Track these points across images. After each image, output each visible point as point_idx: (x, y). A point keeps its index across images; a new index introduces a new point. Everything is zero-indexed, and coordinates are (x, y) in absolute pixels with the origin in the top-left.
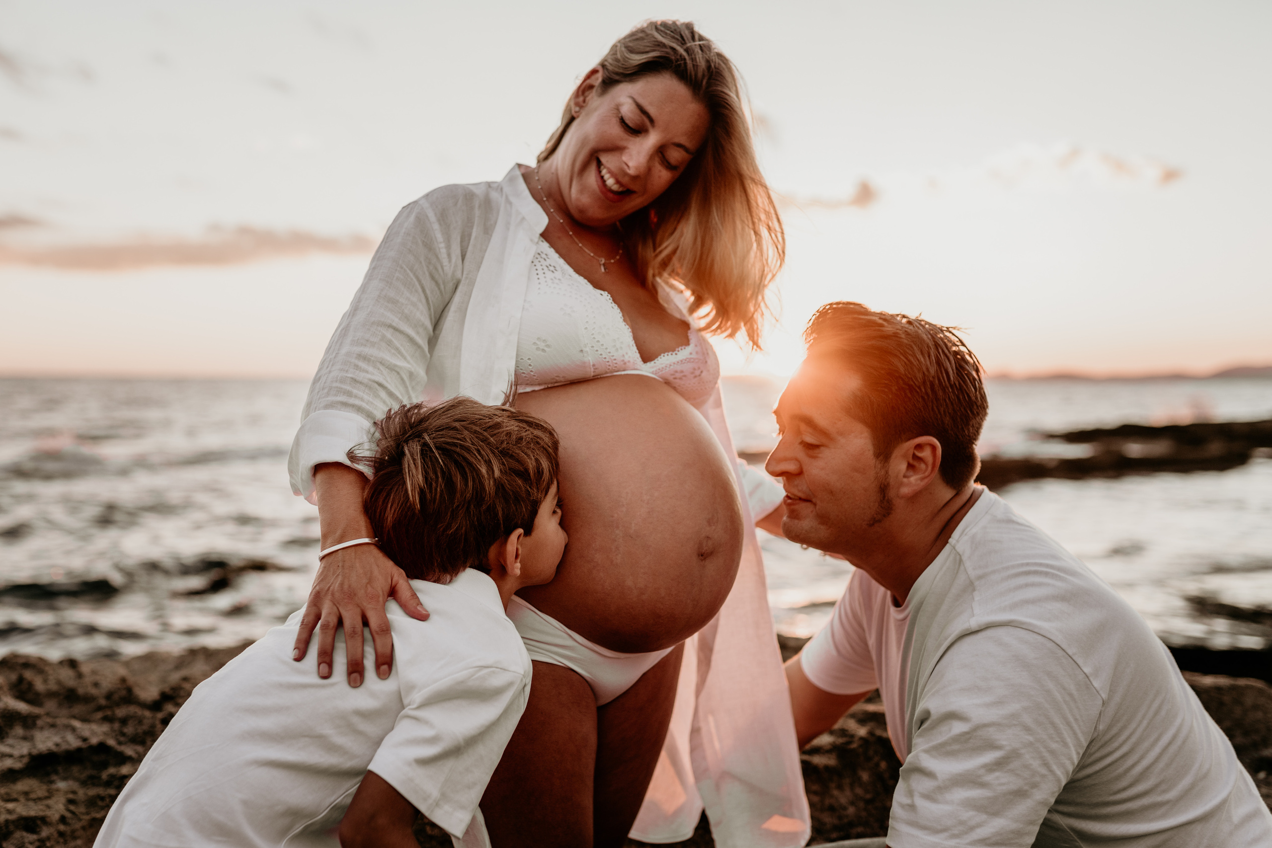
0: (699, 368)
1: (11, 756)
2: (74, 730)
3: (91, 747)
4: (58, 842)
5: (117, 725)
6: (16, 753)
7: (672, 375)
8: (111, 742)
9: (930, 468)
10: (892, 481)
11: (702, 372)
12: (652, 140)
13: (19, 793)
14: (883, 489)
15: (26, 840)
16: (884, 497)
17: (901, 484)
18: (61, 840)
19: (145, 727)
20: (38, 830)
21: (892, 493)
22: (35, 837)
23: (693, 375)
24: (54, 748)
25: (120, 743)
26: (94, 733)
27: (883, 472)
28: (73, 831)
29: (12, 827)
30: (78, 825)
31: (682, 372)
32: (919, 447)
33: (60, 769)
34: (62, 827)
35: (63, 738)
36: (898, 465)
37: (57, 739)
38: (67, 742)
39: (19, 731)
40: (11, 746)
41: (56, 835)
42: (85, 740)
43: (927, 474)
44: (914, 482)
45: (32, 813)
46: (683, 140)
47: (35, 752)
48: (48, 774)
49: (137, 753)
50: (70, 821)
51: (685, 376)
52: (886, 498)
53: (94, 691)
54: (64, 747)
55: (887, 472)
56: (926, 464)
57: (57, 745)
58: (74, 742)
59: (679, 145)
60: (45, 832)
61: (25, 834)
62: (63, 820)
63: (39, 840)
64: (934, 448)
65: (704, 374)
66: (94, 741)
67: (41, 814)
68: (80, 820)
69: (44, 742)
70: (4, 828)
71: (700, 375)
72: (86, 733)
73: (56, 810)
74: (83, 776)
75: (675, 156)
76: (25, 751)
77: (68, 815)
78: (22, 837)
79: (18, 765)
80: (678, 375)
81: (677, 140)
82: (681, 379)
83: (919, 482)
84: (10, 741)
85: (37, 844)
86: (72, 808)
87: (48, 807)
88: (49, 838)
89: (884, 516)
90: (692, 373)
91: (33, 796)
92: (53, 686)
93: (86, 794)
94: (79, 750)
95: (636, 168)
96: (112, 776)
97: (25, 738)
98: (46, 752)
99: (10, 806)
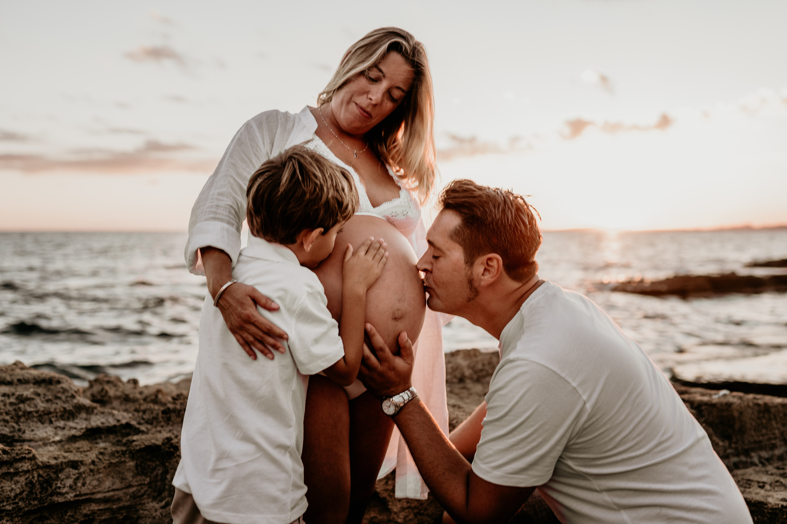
0: (406, 210)
1: (75, 428)
2: (113, 415)
3: (122, 425)
4: (90, 475)
5: (141, 414)
6: (79, 427)
7: (391, 214)
8: (134, 423)
9: (496, 272)
10: (475, 277)
11: (408, 212)
12: (384, 85)
13: (74, 448)
14: (470, 281)
15: (71, 473)
16: (472, 286)
17: (481, 280)
18: (92, 474)
19: (154, 415)
20: (79, 468)
21: (476, 284)
22: (77, 471)
23: (402, 214)
24: (100, 425)
25: (139, 423)
26: (124, 417)
27: (469, 272)
28: (98, 469)
29: (64, 466)
30: (101, 466)
31: (396, 212)
32: (490, 259)
33: (103, 436)
34: (92, 467)
35: (107, 420)
36: (479, 269)
37: (103, 420)
38: (109, 423)
39: (84, 415)
40: (77, 423)
41: (88, 471)
42: (118, 421)
43: (494, 274)
44: (488, 278)
45: (76, 459)
46: (401, 85)
47: (89, 427)
48: (96, 439)
49: (147, 429)
50: (98, 464)
51: (398, 215)
52: (473, 287)
53: (138, 396)
54: (107, 424)
55: (472, 273)
56: (494, 269)
57: (102, 423)
58: (112, 422)
59: (398, 88)
60: (82, 469)
61: (71, 470)
62: (93, 462)
63: (78, 473)
64: (498, 261)
65: (408, 214)
66: (124, 422)
67: (81, 459)
68: (103, 463)
69: (95, 422)
70: (60, 466)
71: (406, 214)
72: (120, 418)
73: (90, 458)
74: (114, 441)
75: (397, 94)
76: (84, 426)
77: (96, 460)
78: (69, 471)
79: (78, 433)
80: (394, 214)
81: (397, 85)
82: (395, 216)
83: (490, 279)
84: (77, 421)
85: (77, 475)
86: (100, 457)
87: (87, 456)
88: (84, 472)
89: (475, 296)
90: (402, 213)
91: (81, 450)
92: (119, 394)
93: (111, 450)
94: (115, 426)
95: (376, 100)
96: (128, 441)
97: (86, 419)
98: (96, 427)
99: (66, 454)
